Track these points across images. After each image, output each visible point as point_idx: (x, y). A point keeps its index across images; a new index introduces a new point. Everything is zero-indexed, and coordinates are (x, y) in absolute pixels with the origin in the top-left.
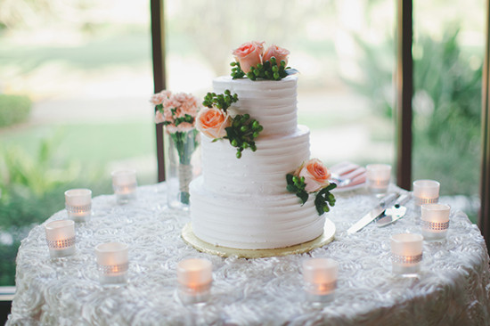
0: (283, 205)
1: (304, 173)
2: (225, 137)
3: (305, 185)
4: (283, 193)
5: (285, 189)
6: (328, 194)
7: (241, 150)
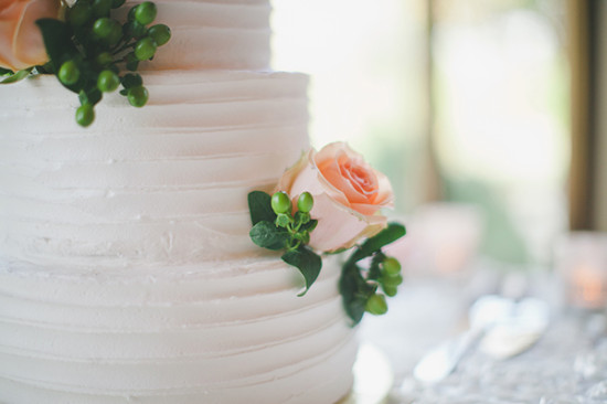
0: (240, 293)
1: (310, 183)
2: (43, 70)
3: (312, 223)
4: (236, 255)
5: (246, 241)
6: (381, 258)
7: (93, 97)
